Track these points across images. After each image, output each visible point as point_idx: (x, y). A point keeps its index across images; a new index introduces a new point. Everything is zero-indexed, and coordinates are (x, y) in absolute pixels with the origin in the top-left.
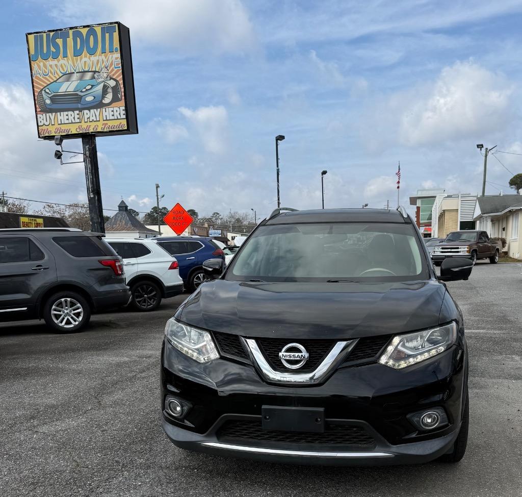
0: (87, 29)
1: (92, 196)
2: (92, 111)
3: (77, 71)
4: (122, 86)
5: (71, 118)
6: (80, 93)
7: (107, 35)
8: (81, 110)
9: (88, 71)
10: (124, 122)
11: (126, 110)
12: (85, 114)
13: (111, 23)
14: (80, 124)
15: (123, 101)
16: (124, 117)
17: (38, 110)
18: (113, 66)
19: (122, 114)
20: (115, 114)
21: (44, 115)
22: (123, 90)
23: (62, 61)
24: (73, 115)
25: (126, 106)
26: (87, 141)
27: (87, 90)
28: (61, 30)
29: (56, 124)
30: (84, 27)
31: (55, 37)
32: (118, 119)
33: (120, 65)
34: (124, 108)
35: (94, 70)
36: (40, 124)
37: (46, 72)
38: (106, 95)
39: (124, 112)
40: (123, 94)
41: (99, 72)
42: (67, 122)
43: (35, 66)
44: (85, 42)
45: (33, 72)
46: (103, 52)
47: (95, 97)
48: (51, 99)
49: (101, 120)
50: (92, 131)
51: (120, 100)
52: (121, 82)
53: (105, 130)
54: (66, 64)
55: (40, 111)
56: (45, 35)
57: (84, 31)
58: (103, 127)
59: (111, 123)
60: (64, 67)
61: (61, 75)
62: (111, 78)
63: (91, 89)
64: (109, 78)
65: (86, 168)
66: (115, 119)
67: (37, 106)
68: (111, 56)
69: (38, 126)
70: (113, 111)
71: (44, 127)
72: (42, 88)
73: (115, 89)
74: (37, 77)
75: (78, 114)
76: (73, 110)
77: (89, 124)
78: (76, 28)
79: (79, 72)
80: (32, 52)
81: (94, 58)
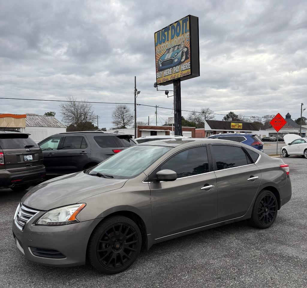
0: (177, 23)
4: (189, 50)
5: (169, 72)
7: (185, 23)
8: (172, 67)
9: (176, 46)
10: (189, 70)
11: (191, 64)
13: (186, 17)
15: (190, 58)
19: (189, 66)
20: (186, 66)
22: (190, 52)
23: (167, 43)
24: (169, 71)
25: (191, 61)
27: (175, 56)
30: (176, 22)
31: (165, 31)
32: (187, 69)
33: (189, 39)
34: (190, 62)
37: (160, 51)
39: (190, 65)
40: (190, 54)
41: (180, 45)
43: (157, 49)
44: (176, 30)
45: (156, 52)
46: (183, 34)
48: (162, 64)
49: (180, 71)
50: (176, 78)
51: (188, 58)
52: (189, 48)
53: (181, 77)
54: (167, 44)
56: (161, 31)
57: (175, 25)
58: (181, 75)
59: (184, 72)
61: (166, 50)
62: (185, 47)
63: (176, 55)
64: (184, 47)
65: (174, 99)
66: (186, 70)
69: (157, 79)
70: (185, 65)
71: (159, 79)
73: (187, 53)
74: (157, 53)
75: (171, 70)
76: (169, 68)
77: (175, 74)
78: (172, 24)
79: (173, 47)
80: (156, 42)
81: (179, 38)
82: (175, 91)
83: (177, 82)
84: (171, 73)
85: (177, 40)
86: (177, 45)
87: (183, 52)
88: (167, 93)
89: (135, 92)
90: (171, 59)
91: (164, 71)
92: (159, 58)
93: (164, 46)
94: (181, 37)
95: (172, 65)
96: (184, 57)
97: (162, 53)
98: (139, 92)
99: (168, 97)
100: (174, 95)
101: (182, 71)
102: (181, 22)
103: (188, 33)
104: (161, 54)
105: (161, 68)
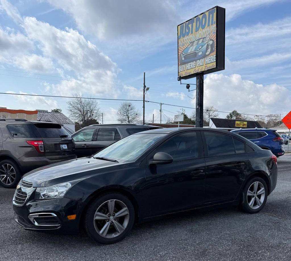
0: (202, 15)
1: (198, 107)
2: (201, 60)
3: (196, 40)
4: (215, 43)
6: (197, 52)
9: (201, 39)
10: (215, 64)
12: (198, 62)
13: (213, 8)
14: (195, 68)
16: (215, 60)
17: (179, 64)
18: (212, 33)
19: (214, 59)
21: (181, 66)
22: (216, 45)
26: (198, 77)
27: (200, 49)
28: (191, 19)
29: (186, 70)
31: (189, 24)
32: (212, 62)
34: (215, 55)
35: (203, 37)
36: (179, 71)
38: (207, 50)
39: (215, 58)
40: (216, 47)
41: (205, 38)
42: (190, 68)
45: (179, 45)
47: (202, 52)
49: (204, 64)
52: (215, 41)
53: (206, 70)
55: (180, 65)
56: (184, 24)
57: (201, 17)
59: (208, 66)
60: (191, 39)
62: (211, 40)
63: (201, 48)
67: (179, 62)
68: (212, 27)
71: (181, 73)
72: (181, 52)
75: (195, 63)
76: (193, 61)
78: (197, 16)
79: (197, 40)
81: (204, 31)
82: (198, 85)
83: (200, 76)
84: (194, 67)
85: (201, 33)
86: (203, 38)
87: (208, 46)
88: (188, 87)
89: (144, 89)
90: (195, 52)
91: (187, 64)
92: (181, 51)
93: (188, 39)
94: (206, 29)
95: (196, 58)
96: (209, 50)
97: (185, 46)
98: (148, 89)
99: (189, 91)
100: (196, 89)
101: (207, 64)
102: (207, 14)
103: (215, 25)
104: (184, 48)
105: (183, 61)
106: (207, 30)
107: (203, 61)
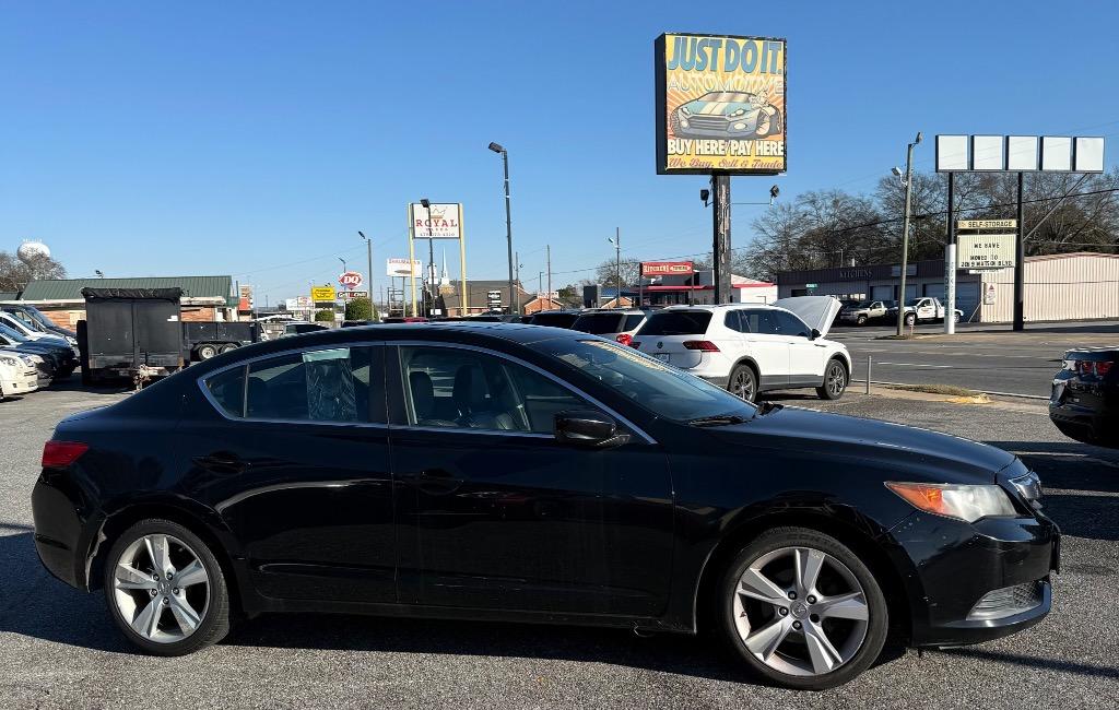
106: (759, 81)
107: (749, 147)
